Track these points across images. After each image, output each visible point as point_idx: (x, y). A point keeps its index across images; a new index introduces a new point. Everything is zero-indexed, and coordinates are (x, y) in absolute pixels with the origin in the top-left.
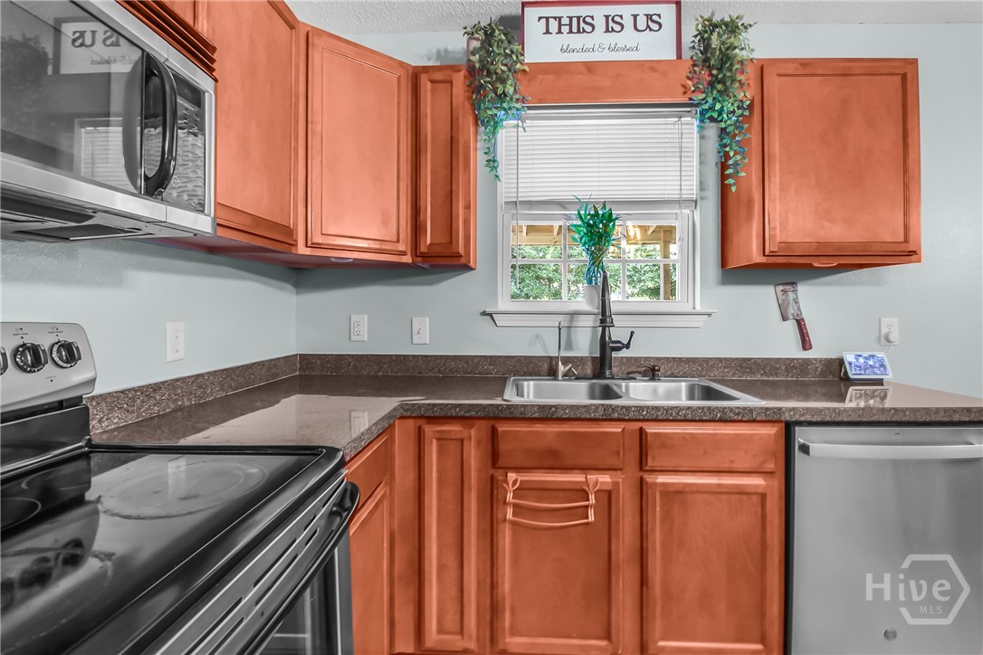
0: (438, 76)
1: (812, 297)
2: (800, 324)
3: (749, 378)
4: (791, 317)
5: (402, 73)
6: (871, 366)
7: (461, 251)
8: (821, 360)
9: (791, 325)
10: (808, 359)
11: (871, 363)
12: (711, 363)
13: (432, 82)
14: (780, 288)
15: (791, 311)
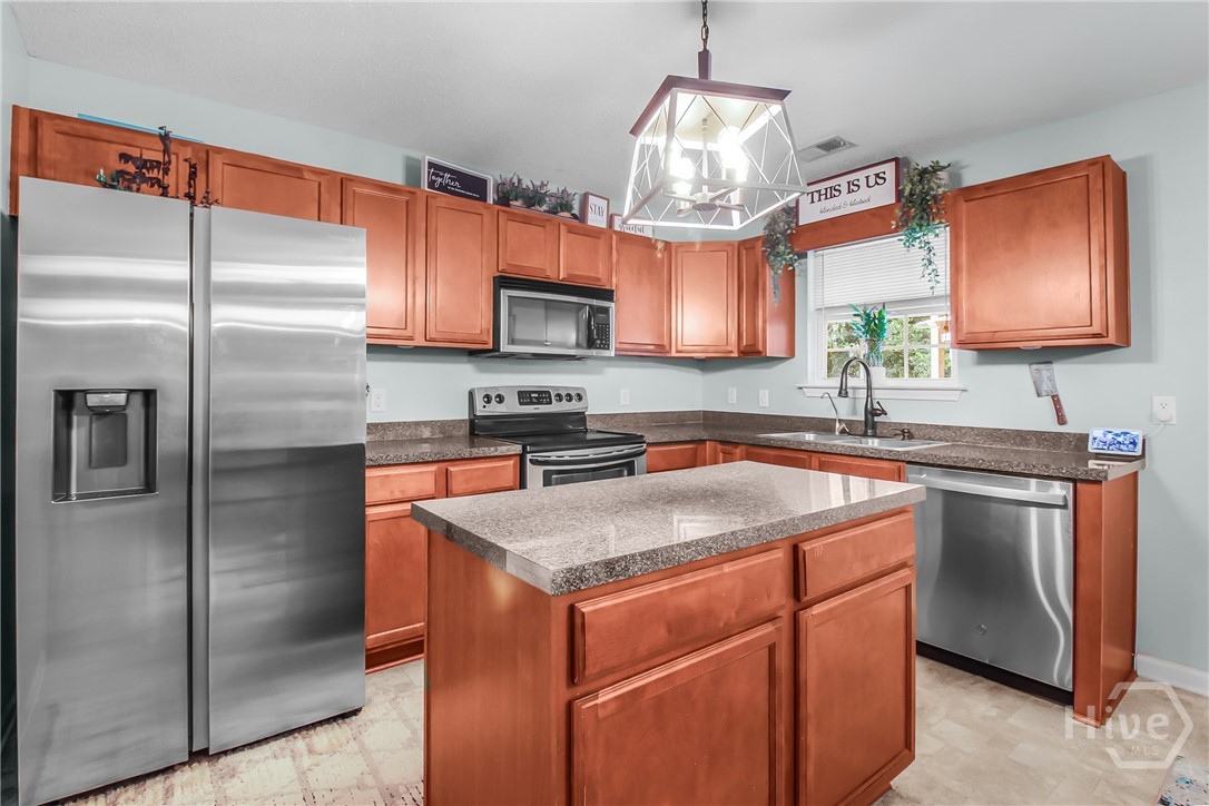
0: (748, 246)
1: (1065, 375)
2: (1056, 401)
3: (999, 446)
4: (1044, 394)
5: (730, 249)
6: (1119, 443)
7: (761, 349)
8: (1075, 435)
9: (1047, 402)
10: (1061, 434)
11: (1120, 439)
12: (963, 431)
13: (746, 249)
14: (1034, 367)
15: (1045, 387)
